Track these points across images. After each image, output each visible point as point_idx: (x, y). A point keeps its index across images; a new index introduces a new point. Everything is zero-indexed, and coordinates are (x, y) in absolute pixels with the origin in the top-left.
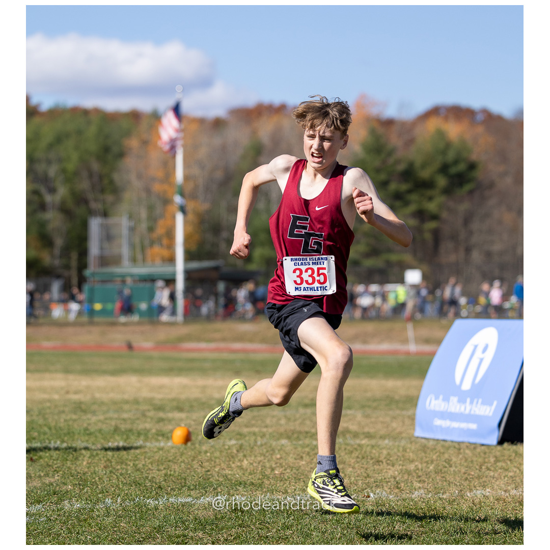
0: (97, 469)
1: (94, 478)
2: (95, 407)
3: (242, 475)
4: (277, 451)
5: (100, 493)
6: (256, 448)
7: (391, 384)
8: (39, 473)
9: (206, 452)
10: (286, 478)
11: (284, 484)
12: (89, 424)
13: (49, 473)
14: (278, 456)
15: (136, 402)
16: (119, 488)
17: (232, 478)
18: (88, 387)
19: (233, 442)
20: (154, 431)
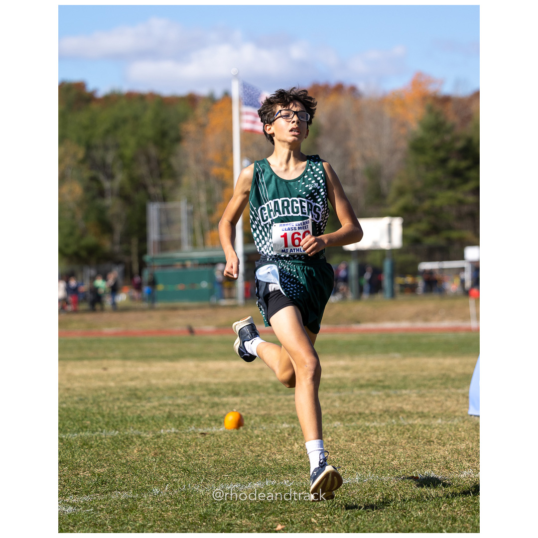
0: (147, 457)
1: (143, 466)
2: (149, 394)
3: (292, 459)
4: (329, 434)
7: (449, 362)
9: (258, 436)
12: (143, 411)
14: (330, 439)
15: (192, 387)
17: (282, 462)
18: (144, 373)
19: (285, 425)
20: (207, 416)
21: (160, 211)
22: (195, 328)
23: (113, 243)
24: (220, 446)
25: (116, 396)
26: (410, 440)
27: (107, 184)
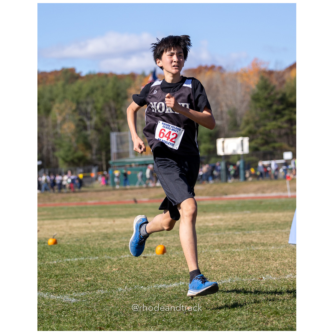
1: (113, 276)
4: (213, 256)
6: (201, 254)
7: (276, 215)
8: (83, 274)
9: (174, 258)
12: (111, 246)
18: (111, 225)
21: (117, 136)
22: (138, 200)
23: (92, 154)
24: (154, 264)
25: (96, 238)
26: (257, 259)
27: (88, 123)
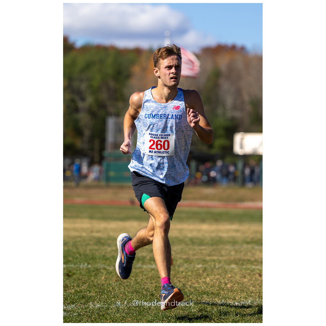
0: (111, 282)
1: (109, 288)
2: (110, 242)
3: (206, 288)
4: (229, 272)
5: (113, 298)
6: (215, 270)
8: (73, 284)
9: (182, 272)
10: (235, 289)
11: (233, 294)
13: (80, 284)
14: (230, 276)
16: (126, 295)
17: (199, 289)
19: (200, 266)
20: (148, 258)
23: (83, 142)
